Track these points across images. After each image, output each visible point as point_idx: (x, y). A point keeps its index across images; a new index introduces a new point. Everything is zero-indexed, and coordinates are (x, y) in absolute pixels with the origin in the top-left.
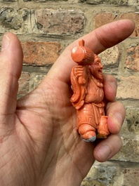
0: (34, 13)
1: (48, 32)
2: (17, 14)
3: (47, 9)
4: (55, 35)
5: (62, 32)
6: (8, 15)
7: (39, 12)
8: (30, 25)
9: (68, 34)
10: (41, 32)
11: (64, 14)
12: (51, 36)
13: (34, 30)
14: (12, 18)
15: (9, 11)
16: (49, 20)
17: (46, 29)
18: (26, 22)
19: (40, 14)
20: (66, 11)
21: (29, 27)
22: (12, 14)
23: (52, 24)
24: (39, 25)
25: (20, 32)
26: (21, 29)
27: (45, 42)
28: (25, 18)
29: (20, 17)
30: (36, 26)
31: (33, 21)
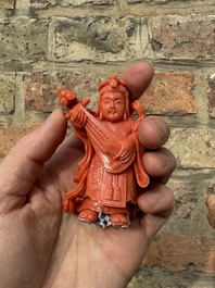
0: (146, 22)
1: (171, 55)
2: (116, 26)
3: (171, 16)
4: (185, 60)
5: (197, 54)
6: (102, 28)
7: (156, 22)
8: (140, 44)
9: (208, 57)
10: (160, 55)
11: (200, 23)
12: (176, 63)
13: (147, 53)
14: (108, 33)
15: (103, 21)
16: (173, 34)
17: (168, 51)
18: (132, 40)
19: (157, 25)
20: (203, 18)
21: (137, 48)
22: (108, 27)
23: (180, 40)
24: (156, 44)
25: (121, 57)
26: (123, 53)
27: (167, 73)
28: (130, 32)
29: (122, 31)
30: (150, 46)
31: (145, 38)
